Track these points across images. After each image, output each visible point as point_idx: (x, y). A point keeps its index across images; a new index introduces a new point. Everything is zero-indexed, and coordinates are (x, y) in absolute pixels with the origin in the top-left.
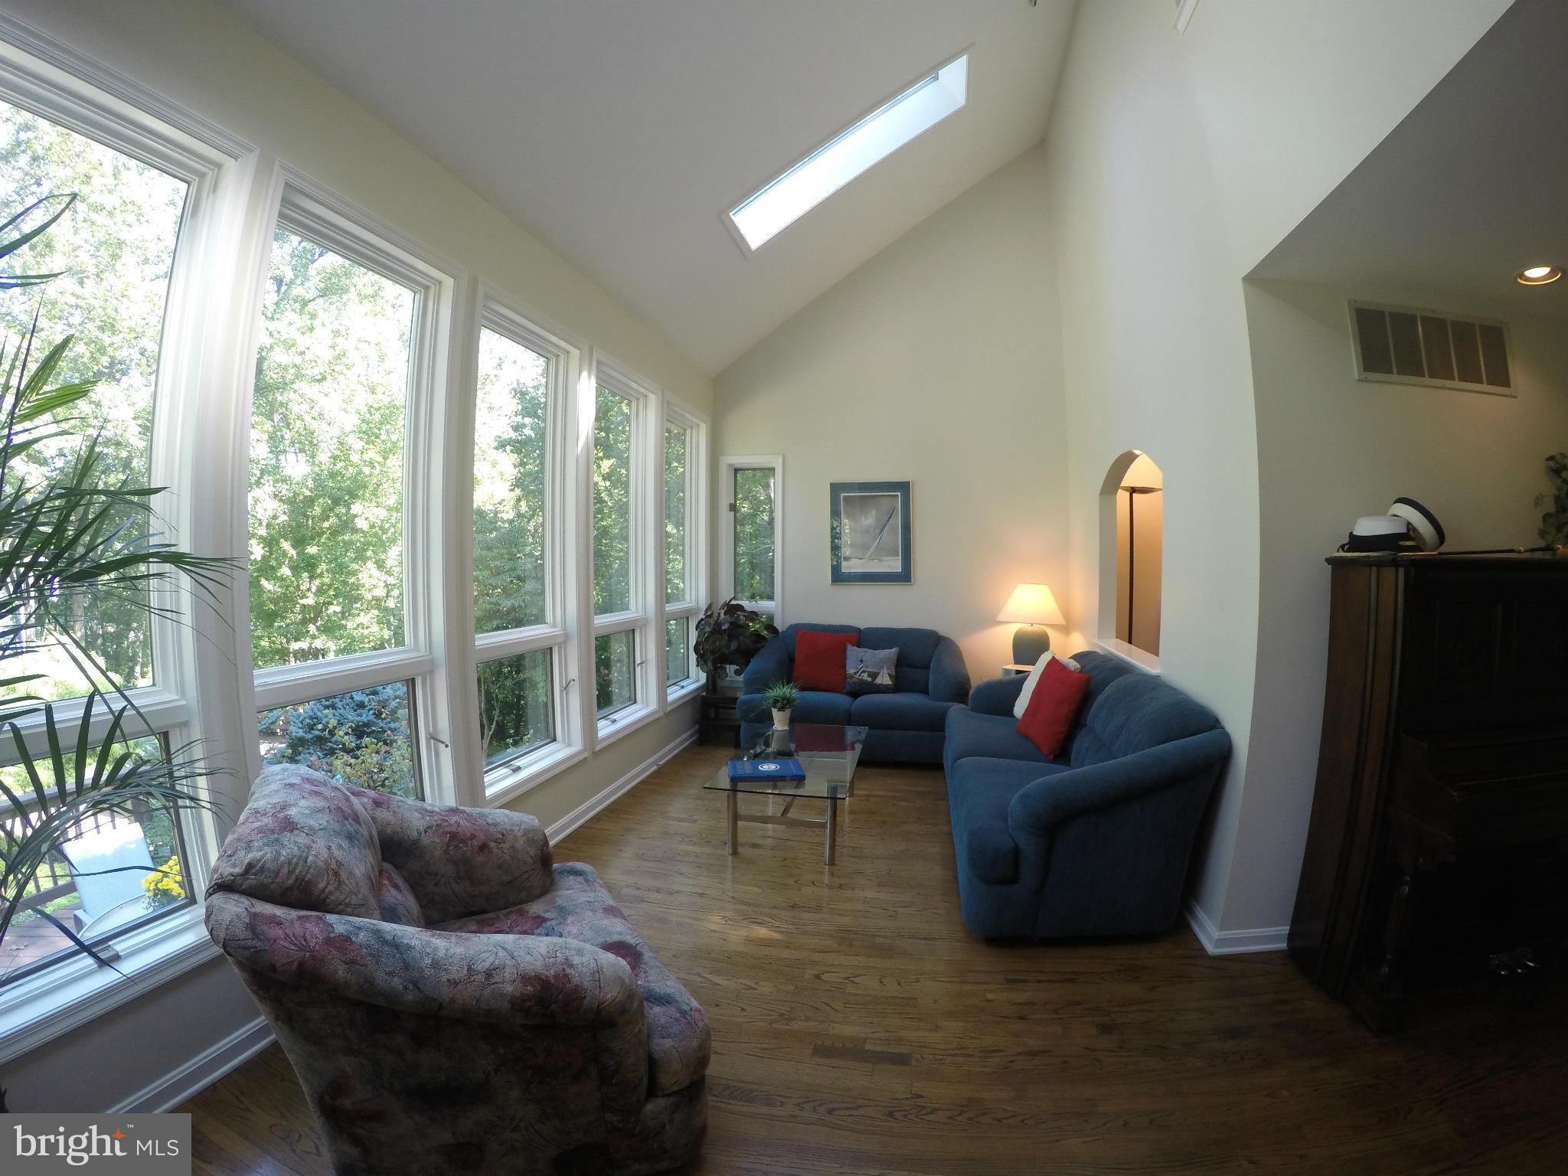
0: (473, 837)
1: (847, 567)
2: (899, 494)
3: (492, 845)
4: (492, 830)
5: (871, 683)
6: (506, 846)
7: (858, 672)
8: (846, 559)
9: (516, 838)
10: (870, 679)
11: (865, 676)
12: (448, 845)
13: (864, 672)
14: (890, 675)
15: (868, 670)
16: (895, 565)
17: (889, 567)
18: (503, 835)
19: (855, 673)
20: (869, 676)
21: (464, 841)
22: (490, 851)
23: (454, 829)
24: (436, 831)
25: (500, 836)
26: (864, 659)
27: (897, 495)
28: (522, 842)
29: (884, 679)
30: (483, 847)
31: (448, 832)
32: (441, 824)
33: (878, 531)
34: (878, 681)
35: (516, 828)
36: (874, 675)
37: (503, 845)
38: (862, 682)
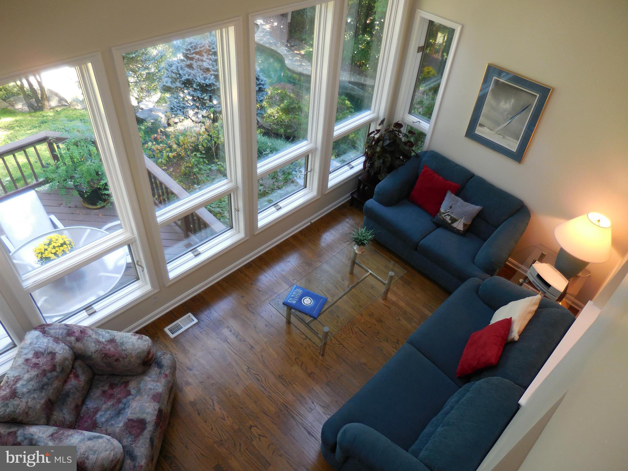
0: (114, 355)
1: (479, 131)
2: (538, 95)
3: (121, 359)
4: (123, 353)
5: (450, 224)
6: (126, 360)
7: (445, 213)
8: (481, 125)
9: (132, 357)
10: (450, 222)
11: (448, 219)
12: (103, 358)
13: (448, 215)
14: (465, 225)
15: (451, 215)
16: (513, 145)
17: (508, 145)
18: (127, 355)
19: (443, 213)
20: (450, 219)
21: (110, 357)
22: (120, 361)
23: (107, 352)
24: (99, 352)
25: (125, 356)
26: (453, 206)
27: (536, 96)
28: (134, 359)
29: (459, 226)
30: (117, 360)
31: (104, 353)
32: (102, 350)
33: (510, 116)
34: (455, 225)
35: (133, 352)
36: (454, 220)
37: (125, 360)
38: (444, 221)
